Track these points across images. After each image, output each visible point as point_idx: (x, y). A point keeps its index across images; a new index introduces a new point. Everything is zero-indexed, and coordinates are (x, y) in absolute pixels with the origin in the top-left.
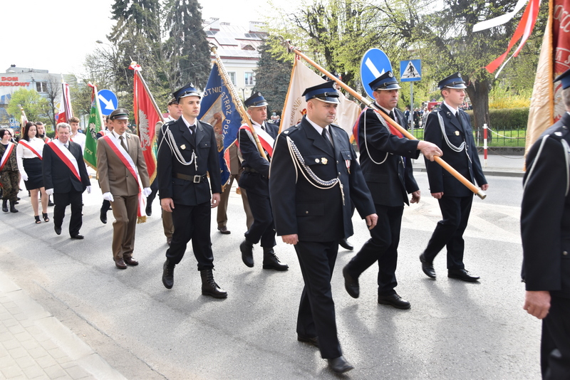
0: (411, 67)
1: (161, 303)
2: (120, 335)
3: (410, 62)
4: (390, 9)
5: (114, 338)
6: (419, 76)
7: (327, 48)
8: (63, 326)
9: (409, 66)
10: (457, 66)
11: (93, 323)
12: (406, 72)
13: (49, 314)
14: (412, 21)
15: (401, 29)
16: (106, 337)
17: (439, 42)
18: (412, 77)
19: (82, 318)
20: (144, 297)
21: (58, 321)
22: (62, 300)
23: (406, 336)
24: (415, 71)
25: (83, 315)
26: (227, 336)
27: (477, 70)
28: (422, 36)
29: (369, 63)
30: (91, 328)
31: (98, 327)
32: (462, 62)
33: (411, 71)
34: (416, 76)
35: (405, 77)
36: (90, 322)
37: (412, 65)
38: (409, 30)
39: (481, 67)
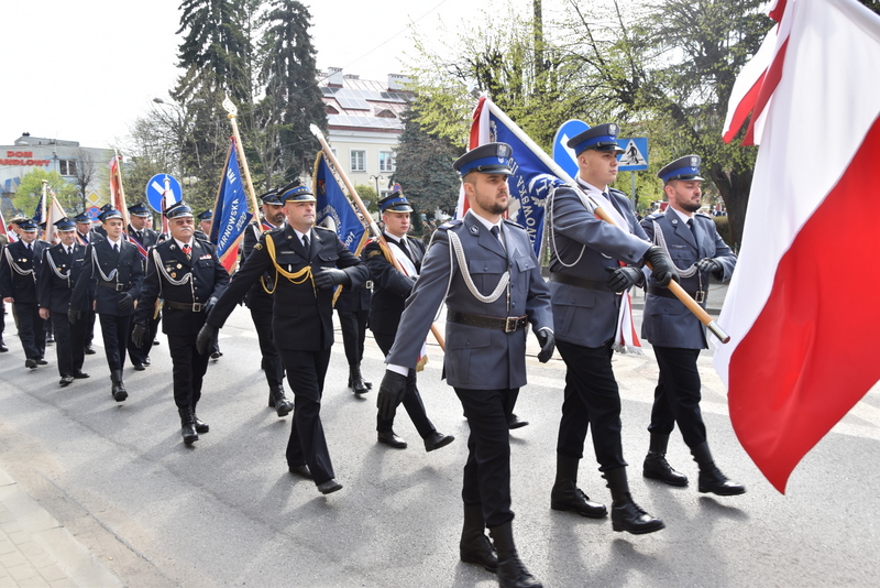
0: (633, 149)
1: (233, 509)
2: (166, 559)
3: (632, 141)
4: (601, 61)
5: (157, 564)
6: (644, 162)
8: (77, 543)
9: (629, 147)
10: (704, 148)
11: (126, 538)
12: (626, 156)
13: (57, 524)
14: (636, 79)
15: (618, 91)
16: (143, 562)
17: (678, 113)
18: (634, 164)
19: (108, 530)
20: (207, 499)
21: (70, 535)
22: (79, 501)
24: (639, 156)
25: (110, 525)
26: (333, 563)
27: (734, 155)
28: (650, 102)
30: (121, 545)
31: (133, 546)
32: (712, 142)
33: (633, 154)
34: (640, 163)
35: (624, 164)
36: (121, 536)
37: (634, 145)
38: (630, 93)
39: (741, 150)
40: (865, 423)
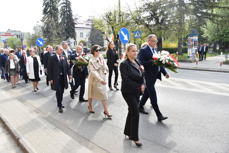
0: (138, 33)
4: (132, 15)
7: (112, 26)
9: (137, 33)
12: (136, 35)
14: (139, 19)
15: (135, 21)
16: (40, 111)
17: (147, 26)
18: (138, 36)
19: (33, 106)
21: (26, 107)
22: (27, 102)
23: (125, 110)
24: (139, 35)
27: (158, 35)
28: (142, 23)
29: (122, 32)
30: (36, 109)
35: (136, 36)
38: (138, 21)
40: (175, 86)
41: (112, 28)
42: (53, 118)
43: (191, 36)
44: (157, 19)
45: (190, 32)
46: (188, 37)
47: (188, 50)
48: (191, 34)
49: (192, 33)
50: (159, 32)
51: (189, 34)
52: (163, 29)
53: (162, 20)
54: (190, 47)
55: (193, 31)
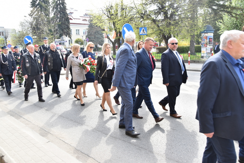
0: (143, 30)
2: (35, 122)
4: (137, 8)
5: (33, 123)
7: (113, 22)
8: (15, 119)
9: (142, 29)
12: (142, 32)
13: (10, 116)
14: (145, 13)
15: (141, 16)
16: (30, 122)
17: (154, 21)
18: (143, 33)
20: (43, 110)
21: (13, 117)
22: (14, 111)
24: (145, 31)
25: (21, 116)
26: (71, 121)
27: (167, 31)
28: (148, 18)
29: (125, 29)
31: (27, 119)
34: (145, 33)
35: (141, 33)
36: (24, 118)
38: (144, 15)
39: (169, 30)
41: (114, 24)
42: (45, 130)
43: (205, 33)
44: (166, 13)
45: (204, 28)
46: (202, 34)
47: (202, 49)
48: (205, 31)
49: (206, 29)
50: (168, 29)
51: (203, 30)
52: (173, 25)
53: (172, 15)
54: (204, 45)
55: (208, 27)
